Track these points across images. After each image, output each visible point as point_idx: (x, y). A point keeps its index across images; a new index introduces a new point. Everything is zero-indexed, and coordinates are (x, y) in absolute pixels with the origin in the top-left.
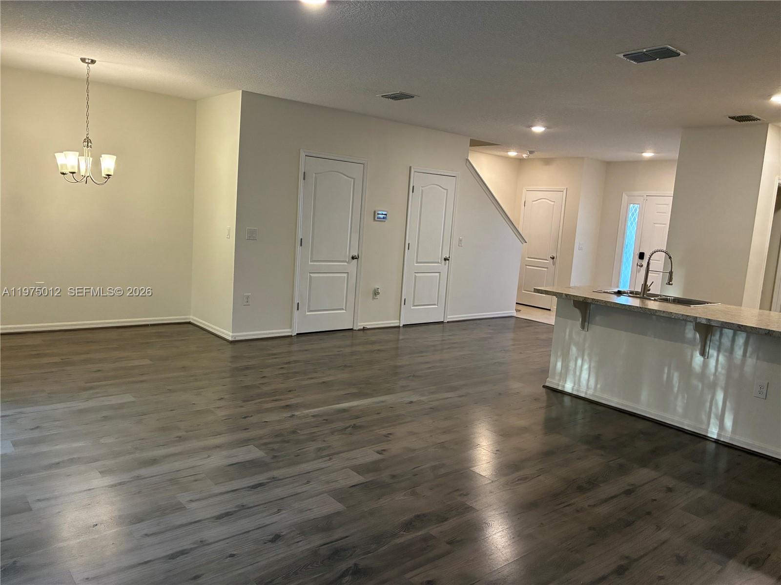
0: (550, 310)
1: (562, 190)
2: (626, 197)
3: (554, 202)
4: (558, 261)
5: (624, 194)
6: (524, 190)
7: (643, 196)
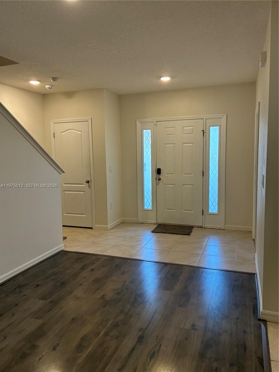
0: (92, 228)
1: (87, 120)
2: (139, 123)
3: (82, 131)
4: (92, 184)
5: (137, 121)
6: (52, 123)
7: (153, 122)
